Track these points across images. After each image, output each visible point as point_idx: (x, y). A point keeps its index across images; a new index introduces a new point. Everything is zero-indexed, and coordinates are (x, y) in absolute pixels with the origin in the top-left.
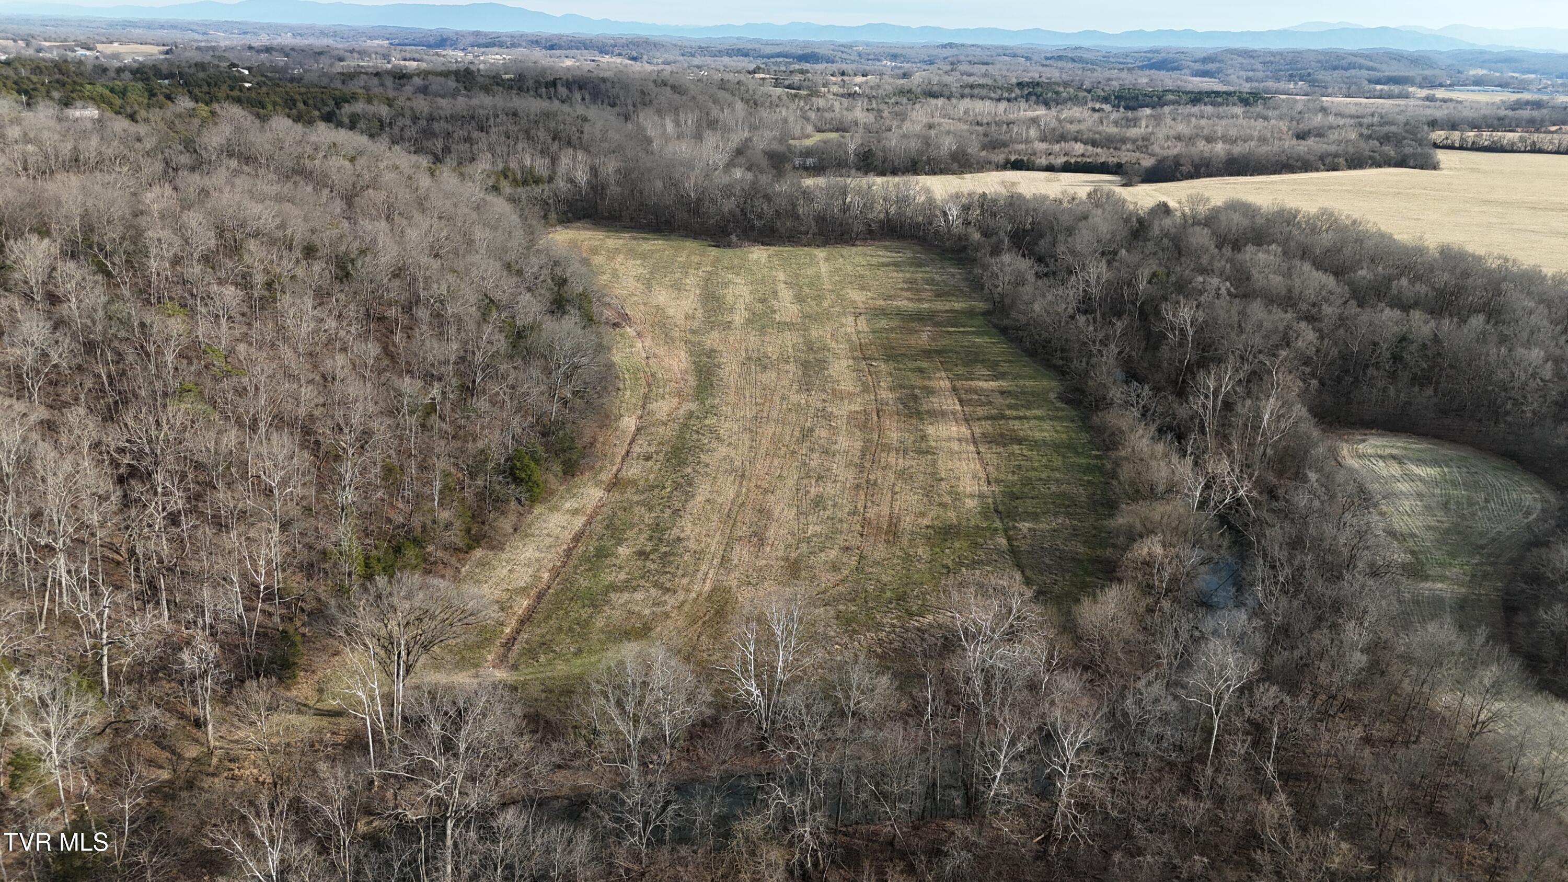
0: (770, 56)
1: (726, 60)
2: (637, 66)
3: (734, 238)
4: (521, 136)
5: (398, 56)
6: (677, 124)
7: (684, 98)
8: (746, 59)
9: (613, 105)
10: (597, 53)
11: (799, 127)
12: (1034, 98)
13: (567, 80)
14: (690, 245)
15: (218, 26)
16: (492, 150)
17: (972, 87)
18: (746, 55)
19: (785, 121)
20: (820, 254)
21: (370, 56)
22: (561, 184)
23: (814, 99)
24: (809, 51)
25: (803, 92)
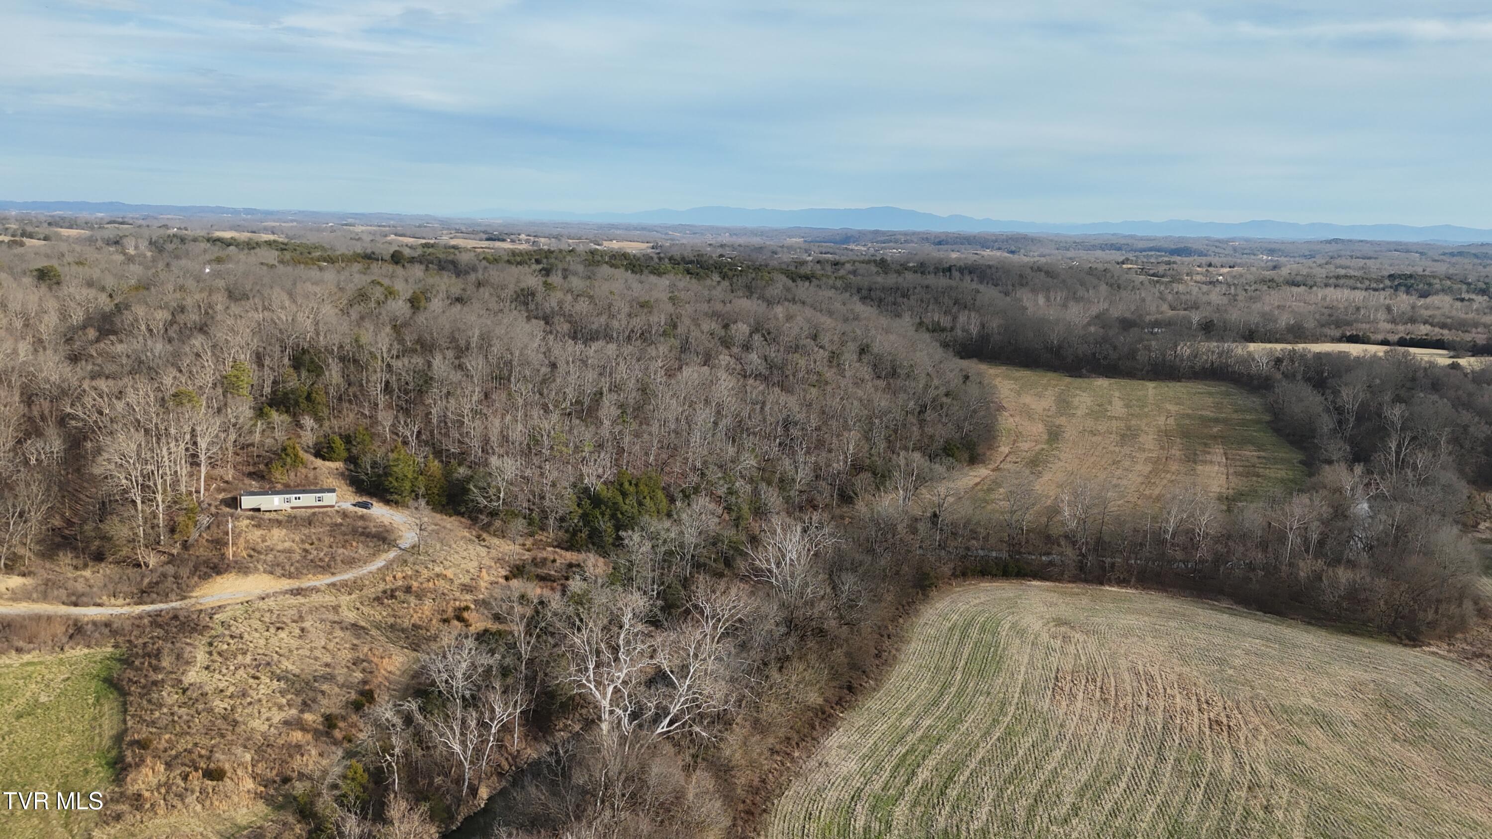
0: (1141, 251)
1: (1099, 253)
2: (1015, 258)
3: (1084, 371)
4: (932, 301)
5: (817, 251)
6: (1048, 299)
7: (1055, 281)
8: (1118, 252)
9: (996, 285)
10: (979, 247)
11: (1155, 305)
12: (1403, 288)
13: (960, 267)
14: (1050, 375)
15: (675, 228)
16: (911, 309)
17: (1338, 277)
18: (1119, 249)
19: (1143, 300)
20: (1151, 385)
21: (795, 250)
22: (959, 332)
23: (1174, 285)
24: (1182, 246)
25: (1165, 280)
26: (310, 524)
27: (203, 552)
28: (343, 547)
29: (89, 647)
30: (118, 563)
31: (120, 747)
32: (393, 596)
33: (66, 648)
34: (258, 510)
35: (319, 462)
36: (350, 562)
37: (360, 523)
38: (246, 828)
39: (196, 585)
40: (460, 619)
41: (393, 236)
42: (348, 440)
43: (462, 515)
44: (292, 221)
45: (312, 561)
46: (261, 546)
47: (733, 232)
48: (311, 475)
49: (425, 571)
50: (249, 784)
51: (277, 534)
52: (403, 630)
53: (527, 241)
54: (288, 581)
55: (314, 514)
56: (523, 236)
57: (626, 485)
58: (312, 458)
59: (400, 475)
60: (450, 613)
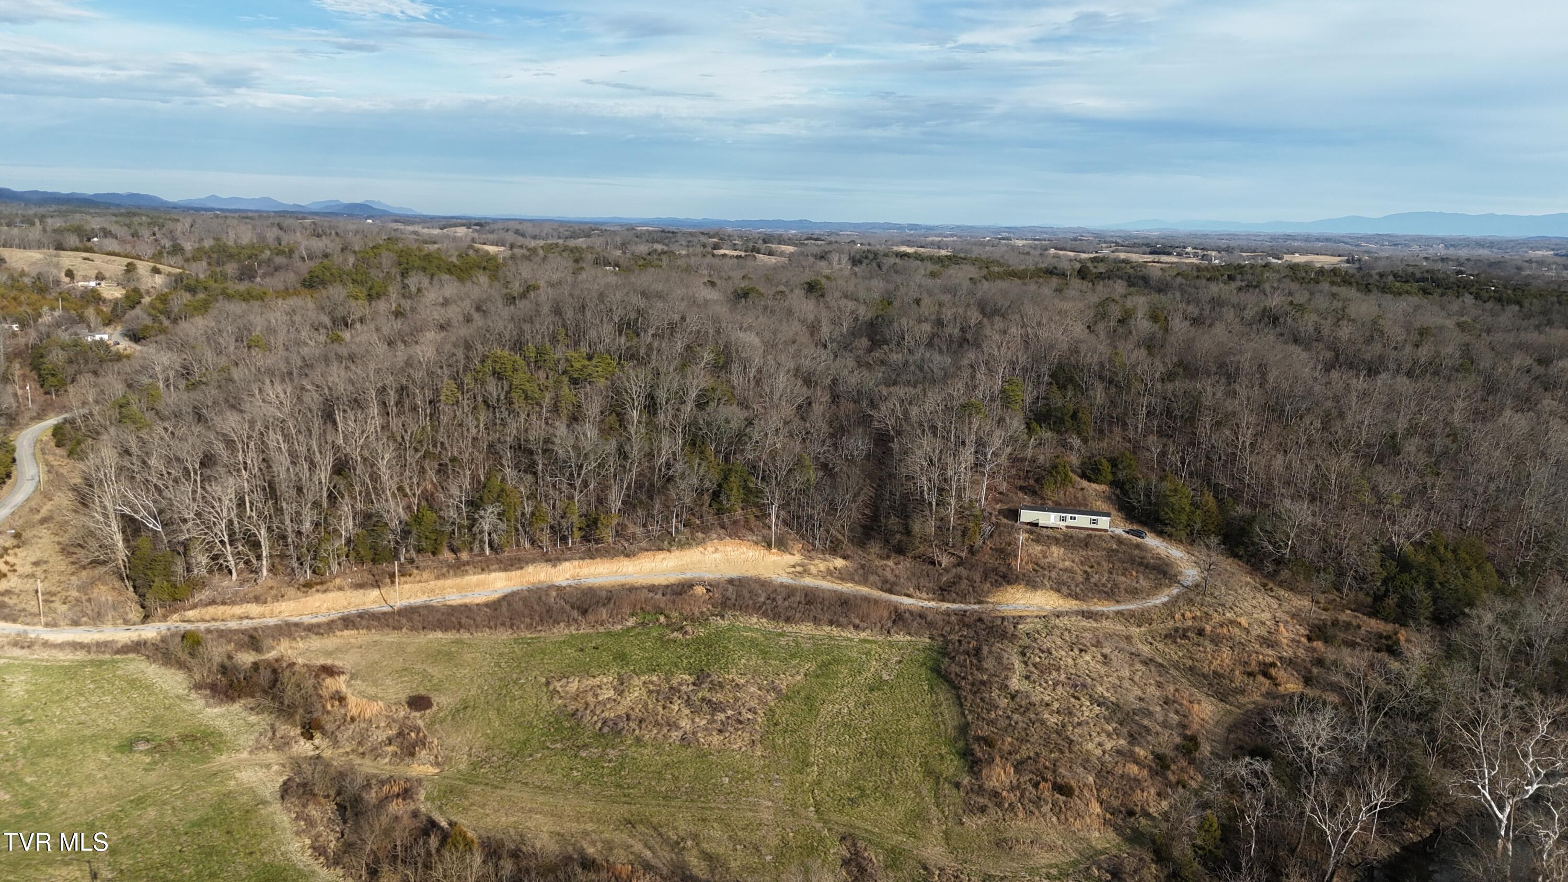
26: (1086, 546)
27: (987, 558)
28: (1123, 574)
29: (909, 634)
30: (915, 558)
31: (966, 740)
32: (1184, 636)
33: (892, 632)
34: (1036, 525)
35: (1085, 483)
36: (1134, 593)
37: (1136, 552)
38: (1102, 853)
39: (989, 592)
40: (1266, 675)
41: (1052, 251)
42: (1114, 463)
43: (1240, 558)
44: (952, 236)
45: (1096, 585)
46: (1043, 562)
47: (1449, 243)
48: (1079, 495)
49: (1215, 615)
50: (1096, 808)
51: (1056, 552)
52: (1204, 676)
53: (1196, 255)
54: (1074, 602)
55: (1090, 536)
56: (1189, 249)
57: (1442, 550)
58: (1078, 479)
59: (1177, 506)
60: (1254, 667)
